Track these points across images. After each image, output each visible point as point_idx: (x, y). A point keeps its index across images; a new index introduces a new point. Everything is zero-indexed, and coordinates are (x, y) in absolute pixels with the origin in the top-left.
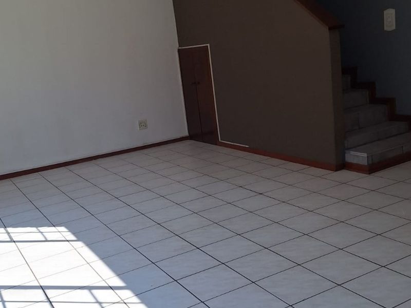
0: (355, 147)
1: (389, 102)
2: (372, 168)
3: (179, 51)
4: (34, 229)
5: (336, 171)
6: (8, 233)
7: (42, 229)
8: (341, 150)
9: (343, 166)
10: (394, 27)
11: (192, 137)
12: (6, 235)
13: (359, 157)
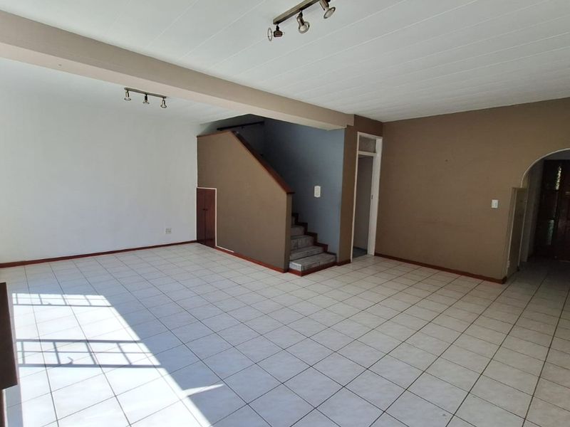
0: (295, 260)
1: (314, 235)
2: (304, 273)
3: (197, 189)
4: (82, 297)
5: (285, 272)
6: (64, 299)
7: (88, 297)
8: (288, 261)
9: (287, 270)
10: (319, 196)
11: (199, 241)
12: (62, 301)
13: (296, 266)
